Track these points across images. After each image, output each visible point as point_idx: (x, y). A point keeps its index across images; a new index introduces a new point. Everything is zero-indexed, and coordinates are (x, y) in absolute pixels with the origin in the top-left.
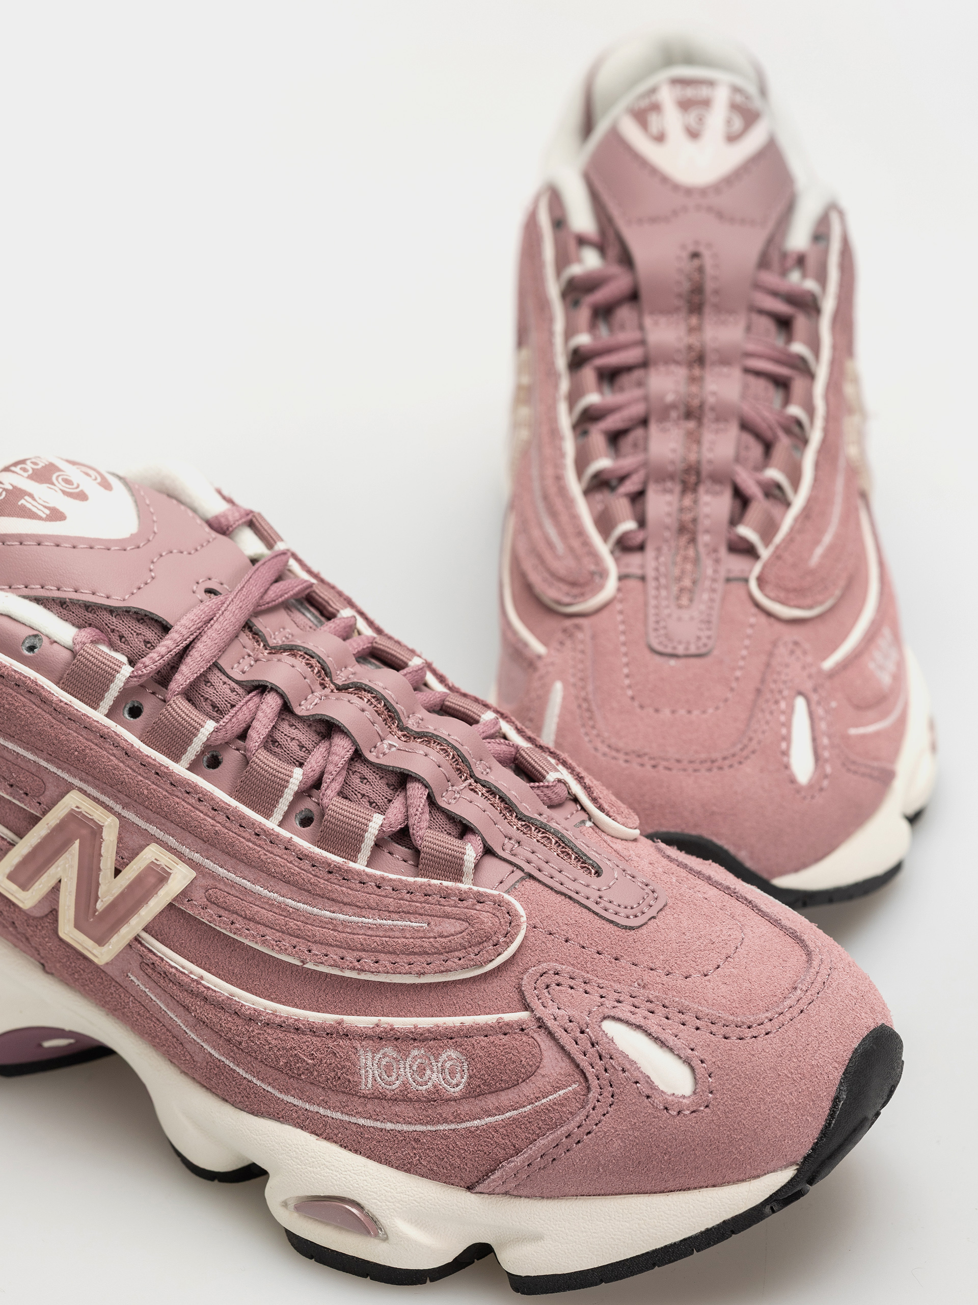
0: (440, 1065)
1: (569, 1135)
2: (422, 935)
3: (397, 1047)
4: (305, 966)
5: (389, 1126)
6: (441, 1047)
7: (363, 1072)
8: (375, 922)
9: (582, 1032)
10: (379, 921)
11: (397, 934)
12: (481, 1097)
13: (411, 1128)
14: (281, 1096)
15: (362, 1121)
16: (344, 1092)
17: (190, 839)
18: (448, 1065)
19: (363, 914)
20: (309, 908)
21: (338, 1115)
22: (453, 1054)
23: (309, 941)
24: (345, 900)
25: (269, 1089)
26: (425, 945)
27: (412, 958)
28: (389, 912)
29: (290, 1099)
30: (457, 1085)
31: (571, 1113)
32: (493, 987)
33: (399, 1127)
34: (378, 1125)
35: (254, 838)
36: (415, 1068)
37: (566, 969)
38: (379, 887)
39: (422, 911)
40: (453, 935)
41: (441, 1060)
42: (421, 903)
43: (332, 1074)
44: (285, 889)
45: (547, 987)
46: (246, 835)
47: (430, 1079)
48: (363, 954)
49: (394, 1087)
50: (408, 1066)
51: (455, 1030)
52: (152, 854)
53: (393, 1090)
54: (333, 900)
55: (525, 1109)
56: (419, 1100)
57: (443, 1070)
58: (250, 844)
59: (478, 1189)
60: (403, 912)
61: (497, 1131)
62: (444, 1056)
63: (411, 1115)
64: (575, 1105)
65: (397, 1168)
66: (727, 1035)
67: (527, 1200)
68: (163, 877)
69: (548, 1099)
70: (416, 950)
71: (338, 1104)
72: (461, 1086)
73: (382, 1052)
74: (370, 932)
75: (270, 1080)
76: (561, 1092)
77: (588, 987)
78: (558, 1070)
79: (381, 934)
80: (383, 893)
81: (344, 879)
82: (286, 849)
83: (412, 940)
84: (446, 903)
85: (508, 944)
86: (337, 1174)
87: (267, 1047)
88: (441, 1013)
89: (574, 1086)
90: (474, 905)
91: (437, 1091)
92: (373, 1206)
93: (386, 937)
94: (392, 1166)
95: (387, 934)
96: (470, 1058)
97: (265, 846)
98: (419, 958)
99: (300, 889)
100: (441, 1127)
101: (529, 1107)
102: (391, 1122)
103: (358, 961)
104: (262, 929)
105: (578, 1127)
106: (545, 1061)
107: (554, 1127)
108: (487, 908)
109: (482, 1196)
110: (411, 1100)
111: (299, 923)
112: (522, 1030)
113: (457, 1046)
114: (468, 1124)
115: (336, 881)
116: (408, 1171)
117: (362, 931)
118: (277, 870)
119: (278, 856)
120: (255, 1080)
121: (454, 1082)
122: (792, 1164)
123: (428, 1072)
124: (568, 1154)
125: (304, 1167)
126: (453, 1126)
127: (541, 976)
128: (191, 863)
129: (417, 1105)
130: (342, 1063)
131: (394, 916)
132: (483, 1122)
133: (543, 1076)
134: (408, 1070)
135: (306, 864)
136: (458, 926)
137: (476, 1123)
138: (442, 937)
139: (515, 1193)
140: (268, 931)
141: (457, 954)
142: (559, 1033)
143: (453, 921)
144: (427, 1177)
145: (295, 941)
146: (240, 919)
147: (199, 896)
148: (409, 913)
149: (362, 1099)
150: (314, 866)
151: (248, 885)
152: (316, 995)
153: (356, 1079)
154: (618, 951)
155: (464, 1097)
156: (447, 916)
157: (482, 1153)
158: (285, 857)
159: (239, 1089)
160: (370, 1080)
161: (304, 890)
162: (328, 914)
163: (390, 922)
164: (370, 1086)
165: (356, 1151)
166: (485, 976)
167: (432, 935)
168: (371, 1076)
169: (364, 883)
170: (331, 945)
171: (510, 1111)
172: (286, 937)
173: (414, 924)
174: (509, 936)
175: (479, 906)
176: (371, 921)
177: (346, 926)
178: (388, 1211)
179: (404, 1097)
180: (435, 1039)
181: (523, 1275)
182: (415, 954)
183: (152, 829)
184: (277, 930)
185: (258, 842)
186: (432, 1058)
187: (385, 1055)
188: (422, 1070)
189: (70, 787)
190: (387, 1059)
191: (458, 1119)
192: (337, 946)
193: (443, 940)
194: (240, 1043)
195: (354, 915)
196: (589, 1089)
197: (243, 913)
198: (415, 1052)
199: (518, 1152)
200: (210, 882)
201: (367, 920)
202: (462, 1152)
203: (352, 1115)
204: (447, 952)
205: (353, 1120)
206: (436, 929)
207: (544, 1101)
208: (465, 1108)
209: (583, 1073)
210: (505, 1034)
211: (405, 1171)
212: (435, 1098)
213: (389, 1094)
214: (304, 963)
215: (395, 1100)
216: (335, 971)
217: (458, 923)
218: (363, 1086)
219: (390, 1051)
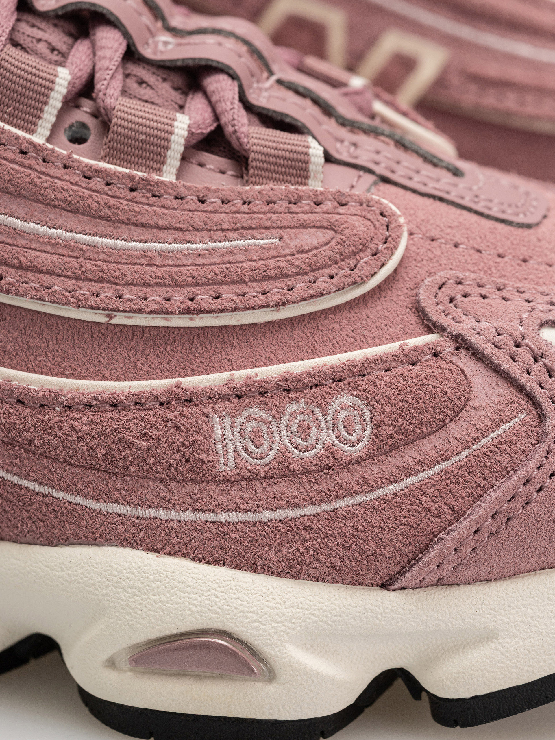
0: (329, 418)
1: (528, 481)
2: (274, 253)
3: (265, 403)
4: (113, 322)
5: (266, 515)
6: (328, 393)
7: (220, 446)
8: (205, 246)
9: (518, 346)
10: (211, 245)
11: (239, 257)
12: (394, 452)
13: (298, 512)
14: (97, 506)
15: (224, 517)
16: (193, 481)
18: (341, 416)
19: (188, 237)
20: (111, 242)
21: (189, 516)
22: (347, 400)
23: (116, 284)
24: (161, 223)
25: (79, 500)
26: (282, 265)
27: (265, 285)
28: (223, 230)
30: (359, 442)
31: (524, 452)
32: (378, 312)
33: (280, 514)
34: (250, 517)
35: (19, 158)
36: (294, 429)
37: (469, 276)
38: (203, 202)
39: (268, 224)
40: (316, 248)
41: (331, 411)
42: (264, 213)
43: (177, 457)
44: (72, 221)
45: (451, 300)
46: (9, 155)
47: (318, 439)
48: (195, 290)
49: (267, 460)
50: (284, 428)
51: (345, 367)
53: (267, 465)
54: (143, 225)
55: (460, 457)
56: (306, 471)
57: (334, 424)
58: (16, 167)
59: (401, 582)
60: (243, 228)
61: (424, 494)
62: (335, 405)
63: (297, 493)
64: (526, 442)
65: (279, 575)
67: (468, 587)
69: (489, 438)
70: (271, 273)
71: (187, 499)
72: (365, 441)
73: (244, 414)
74: (201, 261)
75: (80, 486)
76: (506, 426)
77: (505, 293)
78: (495, 399)
79: (217, 260)
80: (210, 208)
81: (154, 196)
82: (65, 167)
83: (261, 262)
84: (299, 210)
85: (392, 251)
86: (196, 596)
87: (74, 438)
88: (314, 354)
89: (521, 416)
90: (335, 208)
91: (332, 453)
92: (254, 632)
93: (224, 263)
94: (272, 573)
95: (226, 259)
96: (373, 401)
97: (37, 167)
98: (274, 283)
99: (94, 217)
100: (341, 504)
101: (465, 453)
102: (268, 509)
103: (192, 300)
104: (46, 279)
105: (538, 468)
106: (476, 390)
107: (506, 474)
108: (353, 210)
109: (405, 592)
110: (294, 473)
111: (99, 263)
112: (435, 355)
113: (351, 389)
114: (381, 492)
115: (143, 200)
116: (297, 576)
117: (190, 261)
118: (59, 196)
119: (57, 178)
120: (54, 493)
121: (354, 438)
123: (314, 430)
124: (528, 508)
125: (144, 597)
126: (359, 499)
127: (440, 288)
129: (304, 479)
130: (191, 439)
131: (231, 235)
132: (401, 485)
133: (476, 409)
134: (284, 433)
135: (97, 183)
136: (322, 236)
137: (392, 488)
138: (302, 252)
139: (452, 580)
140: (56, 280)
141: (327, 271)
142: (489, 350)
143: (313, 230)
144: (324, 580)
145: (96, 287)
146: (12, 270)
148: (251, 228)
149: (223, 486)
150: (108, 184)
151: (18, 223)
152: (133, 359)
153: (212, 458)
154: (524, 252)
155: (371, 456)
156: (304, 226)
157: (407, 528)
158: (66, 177)
159: (28, 511)
160: (231, 456)
161: (100, 217)
162: (139, 245)
163: (227, 244)
164: (231, 464)
165: (217, 562)
166: (364, 299)
167: (287, 251)
168: (231, 451)
169: (182, 199)
170: (150, 285)
171: (438, 463)
172: (81, 283)
173: (261, 242)
174: (389, 242)
175: (341, 210)
176: (199, 246)
177: (167, 258)
178: (275, 636)
179: (284, 471)
180: (317, 385)
181: (467, 695)
182: (268, 278)
184: (68, 277)
185: (27, 162)
186: (317, 411)
187: (249, 419)
188: (304, 431)
190: (254, 423)
192: (158, 285)
193: (305, 256)
194: (31, 442)
195: (176, 241)
197: (16, 261)
198: (293, 407)
199: (458, 516)
201: (194, 246)
202: (378, 531)
203: (209, 510)
204: (313, 271)
205: (212, 517)
206: (292, 244)
207: (483, 441)
208: (374, 470)
209: (530, 397)
210: (413, 364)
211: (292, 577)
212: (330, 465)
213: (262, 471)
214: (111, 317)
215: (271, 477)
216: (158, 321)
217: (320, 233)
218: (222, 467)
219: (255, 411)
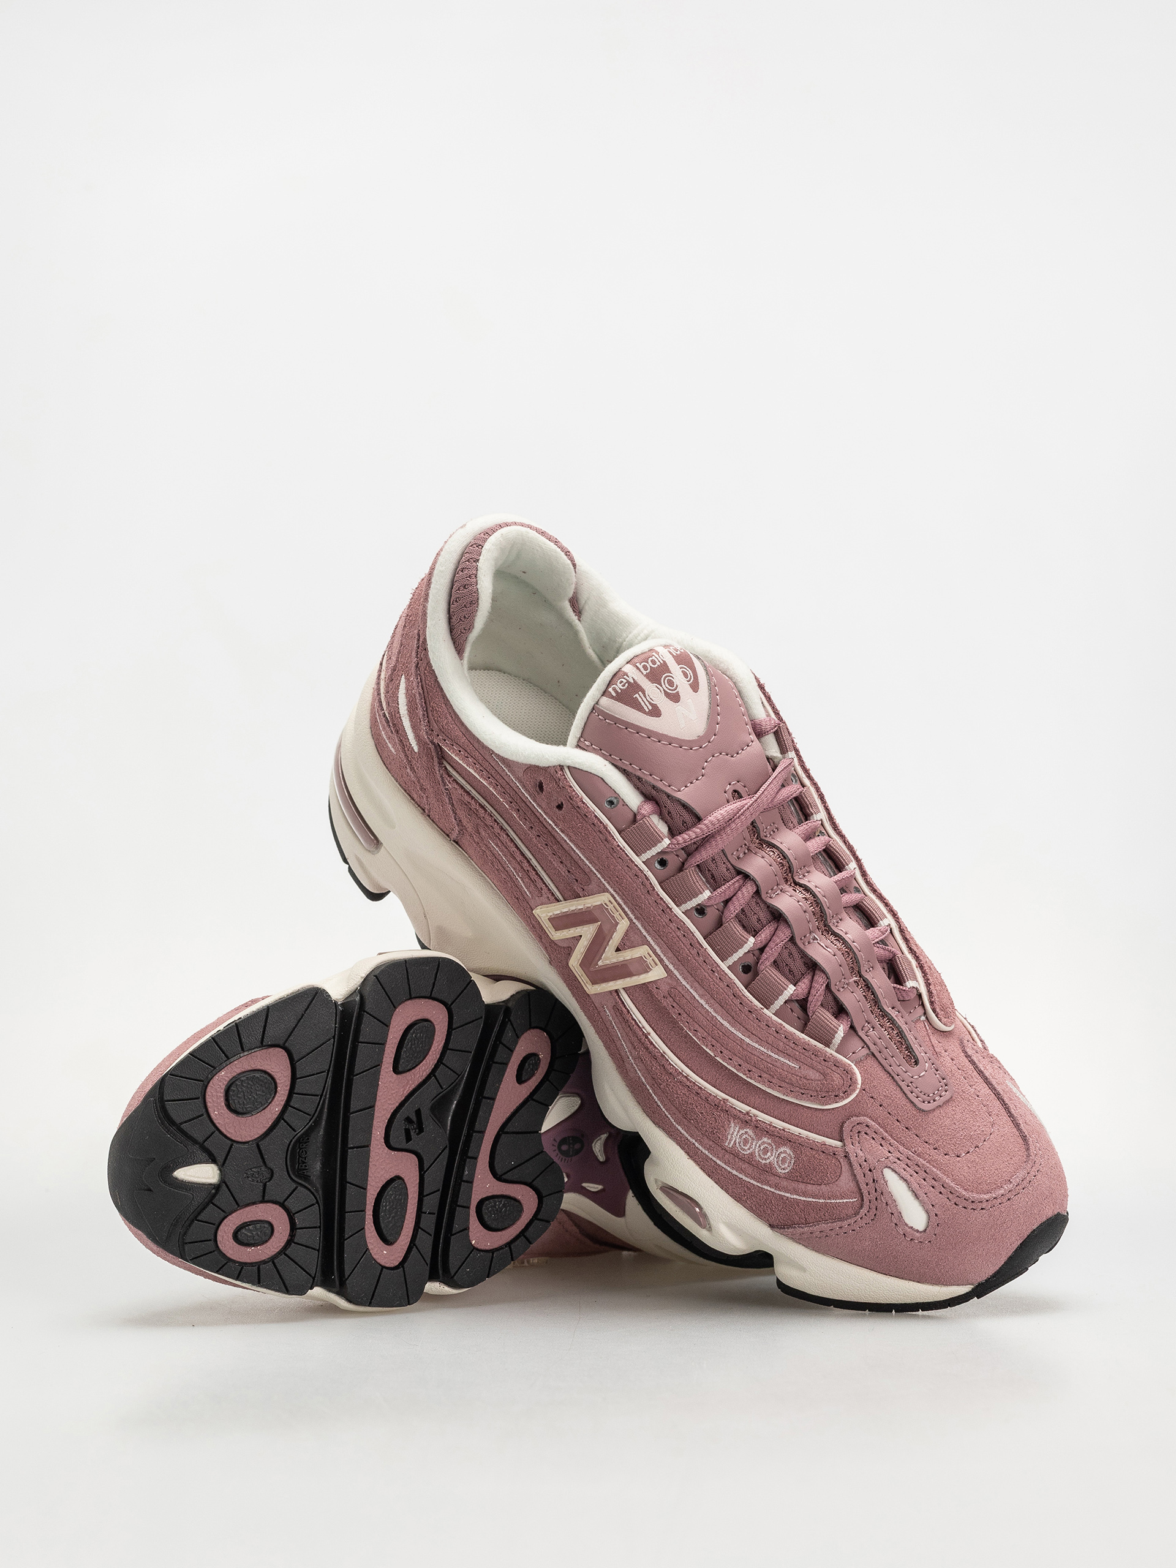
0: (777, 1153)
1: (841, 1227)
2: (793, 1072)
3: (756, 1130)
4: (715, 1058)
5: (734, 1172)
6: (782, 1142)
7: (730, 1136)
8: (767, 1052)
9: (870, 1170)
10: (770, 1053)
11: (778, 1065)
12: (795, 1182)
13: (748, 1180)
14: (674, 1123)
15: (718, 1162)
16: (713, 1141)
17: (670, 955)
18: (783, 1155)
19: (762, 1045)
20: (730, 1027)
21: (706, 1152)
22: (788, 1151)
23: (724, 1046)
24: (754, 1032)
25: (669, 1116)
26: (793, 1079)
27: (782, 1084)
28: (778, 1050)
29: (679, 1128)
30: (784, 1169)
31: (847, 1215)
33: (741, 1176)
34: (729, 1169)
35: (710, 971)
36: (762, 1148)
37: (874, 1125)
38: (777, 1031)
39: (798, 1058)
40: (812, 1080)
41: (779, 1150)
42: (799, 1053)
43: (711, 1129)
45: (859, 1132)
46: (706, 969)
47: (769, 1158)
48: (754, 1069)
49: (745, 1153)
50: (758, 1145)
51: (796, 1136)
52: (642, 951)
53: (744, 1155)
54: (746, 1029)
55: (820, 1200)
56: (758, 1167)
57: (778, 1156)
58: (707, 975)
59: (777, 1230)
60: (787, 1054)
61: (798, 1205)
62: (782, 1150)
63: (750, 1172)
64: (849, 1212)
65: (730, 1195)
66: (957, 1203)
67: (804, 1247)
68: (646, 969)
69: (835, 1201)
70: (787, 1079)
71: (708, 1146)
72: (786, 1171)
73: (745, 1130)
74: (762, 1057)
75: (671, 1113)
76: (845, 1200)
77: (883, 1143)
78: (847, 1187)
79: (769, 1061)
80: (779, 1037)
81: (757, 1018)
82: (728, 986)
83: (786, 1073)
84: (815, 1059)
85: (843, 1098)
86: (694, 1184)
87: (676, 1096)
88: (787, 1121)
89: (854, 1200)
90: (831, 1065)
92: (708, 1211)
93: (771, 1064)
94: (728, 1193)
95: (772, 1062)
96: (797, 1158)
97: (715, 980)
98: (788, 1086)
99: (729, 1013)
100: (765, 1187)
101: (823, 1200)
102: (737, 1171)
103: (750, 1070)
104: (698, 1027)
105: (848, 1225)
106: (841, 1179)
107: (834, 1218)
108: (839, 1072)
109: (778, 1234)
110: (753, 1164)
111: (721, 1033)
112: (834, 1154)
113: (792, 1146)
114: (782, 1193)
115: (752, 1018)
116: (738, 1201)
117: (757, 1054)
118: (719, 997)
119: (721, 988)
120: (661, 1107)
121: (783, 1167)
122: (972, 1284)
123: (769, 1154)
124: (836, 1237)
126: (773, 1190)
127: (858, 1125)
128: (666, 968)
129: (755, 1169)
130: (719, 1126)
131: (780, 1053)
132: (792, 1196)
133: (837, 1186)
134: (757, 1147)
135: (737, 1002)
136: (817, 1076)
137: (788, 1194)
138: (805, 1079)
139: (797, 1241)
140: (701, 1030)
141: (811, 1093)
142: (856, 1166)
143: (815, 1072)
144: (747, 1209)
145: (715, 1042)
146: (686, 1014)
147: (665, 988)
148: (790, 1056)
149: (724, 1150)
150: (741, 1002)
151: (697, 996)
152: (718, 1079)
153: (724, 1138)
154: (910, 1124)
155: (785, 1177)
156: (813, 1067)
158: (725, 990)
160: (732, 1142)
161: (731, 1015)
162: (741, 1035)
163: (776, 1056)
164: (731, 1145)
165: (709, 1176)
166: (822, 1110)
167: (800, 1074)
168: (733, 1140)
169: (769, 1025)
170: (736, 1055)
171: (810, 1197)
172: (710, 1037)
173: (791, 1064)
174: (847, 1094)
175: (835, 1068)
176: (765, 1050)
177: (749, 1048)
179: (750, 1160)
180: (780, 1136)
182: (785, 1081)
183: (649, 939)
184: (707, 1032)
186: (774, 1147)
187: (746, 1133)
188: (766, 1151)
189: (606, 890)
190: (747, 1136)
191: (776, 1187)
192: (739, 1057)
194: (661, 1084)
195: (756, 1043)
196: (862, 1207)
197: (689, 1012)
198: (765, 1139)
200: (675, 984)
201: (763, 1049)
202: (774, 1207)
203: (714, 1156)
204: (805, 1089)
205: (714, 1159)
206: (803, 1072)
207: (833, 1201)
208: (785, 1183)
209: (862, 1195)
210: (823, 1152)
211: (735, 1200)
212: (766, 1171)
213: (741, 1155)
214: (715, 1056)
215: (742, 1159)
216: (733, 1069)
217: (817, 1074)
219: (750, 1132)
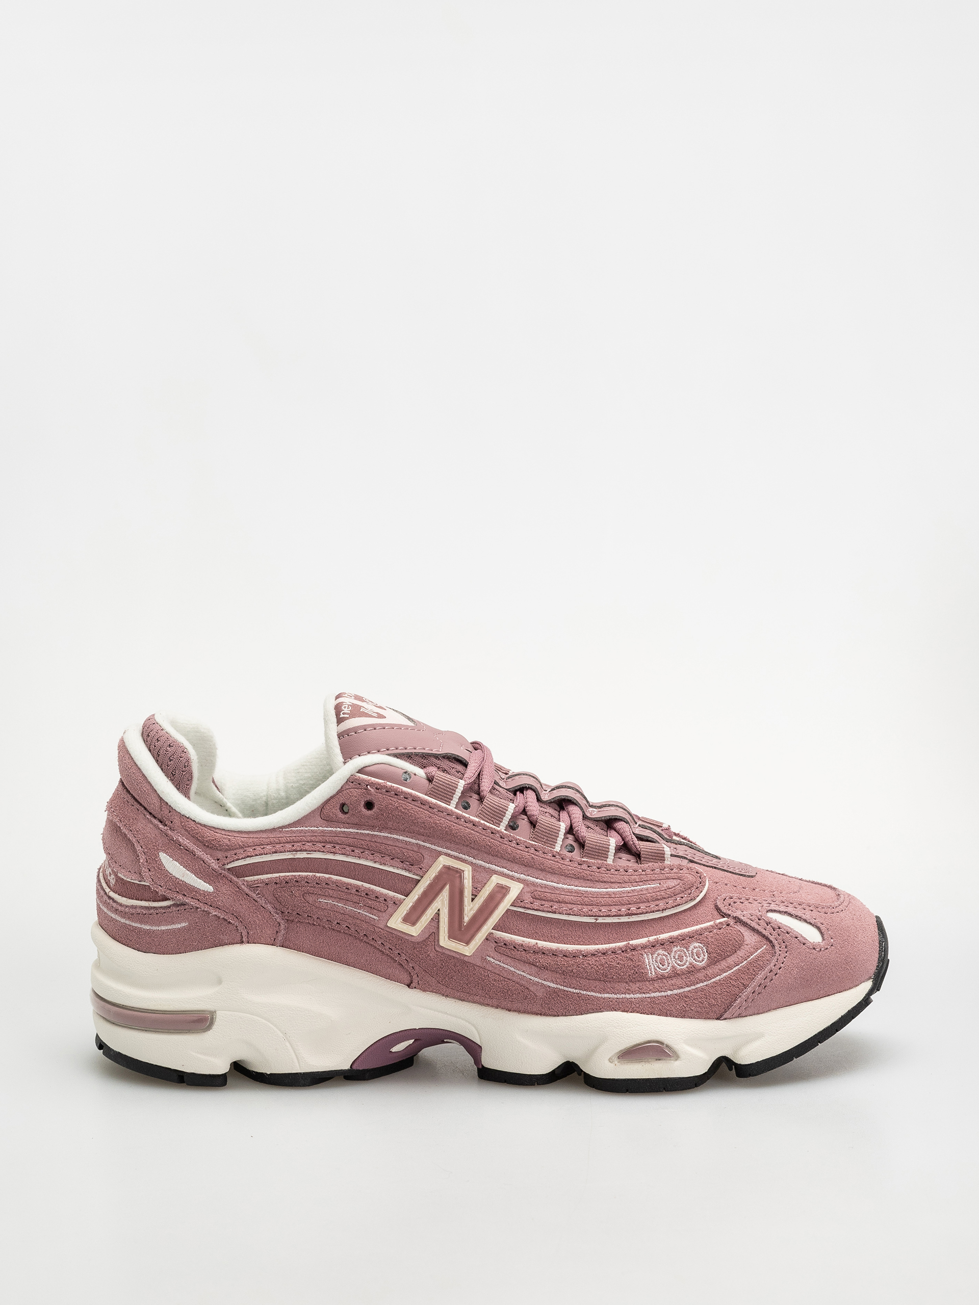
0: (690, 952)
1: (771, 971)
2: (658, 890)
3: (665, 948)
4: (597, 922)
5: (669, 993)
6: (689, 942)
7: (648, 966)
8: (630, 889)
9: (759, 920)
10: (633, 888)
11: (645, 892)
12: (717, 964)
13: (682, 990)
14: (600, 995)
15: (653, 995)
16: (639, 981)
17: (516, 867)
18: (695, 951)
19: (624, 886)
20: (593, 890)
21: (638, 996)
22: (697, 945)
23: (598, 906)
24: (612, 881)
25: (592, 994)
26: (662, 894)
27: (657, 902)
28: (636, 882)
29: (606, 995)
30: (703, 961)
31: (768, 960)
32: (701, 911)
33: (675, 992)
34: (663, 994)
36: (677, 957)
37: (735, 895)
38: (627, 872)
39: (654, 879)
40: (674, 887)
41: (690, 949)
42: (652, 874)
43: (632, 972)
44: (577, 882)
45: (729, 905)
46: (549, 857)
47: (687, 961)
49: (667, 971)
50: (672, 957)
51: (694, 932)
52: (495, 880)
54: (605, 882)
55: (743, 964)
56: (684, 974)
57: (692, 954)
58: (552, 862)
59: (725, 1016)
60: (645, 881)
61: (731, 979)
62: (692, 947)
63: (681, 983)
64: (768, 957)
65: (676, 1017)
67: (752, 1017)
68: (504, 892)
69: (754, 956)
70: (659, 898)
71: (637, 989)
72: (705, 960)
73: (656, 953)
74: (630, 895)
76: (759, 951)
78: (754, 941)
79: (636, 894)
80: (630, 874)
81: (608, 870)
82: (570, 861)
83: (654, 894)
84: (665, 873)
85: (703, 886)
86: (645, 1027)
87: (589, 968)
88: (679, 929)
89: (765, 947)
90: (679, 871)
91: (693, 966)
92: (670, 1039)
93: (639, 895)
94: (674, 1017)
95: (640, 893)
96: (707, 945)
97: (560, 862)
99: (585, 880)
100: (698, 986)
101: (745, 962)
102: (670, 990)
103: (629, 910)
104: (570, 906)
105: (774, 966)
106: (746, 938)
107: (762, 968)
109: (726, 1020)
110: (678, 975)
111: (590, 898)
112: (728, 925)
113: (697, 940)
114: (713, 980)
115: (603, 872)
116: (683, 1017)
117: (625, 895)
118: (571, 872)
119: (568, 865)
120: (582, 992)
121: (701, 959)
122: (870, 978)
123: (685, 958)
124: (772, 981)
125: (624, 1029)
126: (705, 983)
127: (724, 900)
128: (519, 880)
129: (683, 977)
130: (637, 964)
131: (640, 883)
132: (722, 976)
133: (747, 945)
134: (673, 959)
135: (585, 866)
136: (675, 882)
137: (718, 978)
138: (670, 889)
139: (744, 1014)
140: (574, 906)
141: (680, 895)
142: (749, 922)
143: (672, 880)
144: (694, 1018)
145: (590, 907)
146: (555, 904)
147: (528, 898)
148: (647, 881)
149: (651, 982)
150: (588, 867)
151: (555, 885)
152: (607, 936)
153: (646, 971)
155: (708, 966)
156: (668, 879)
157: (726, 993)
158: (571, 865)
159: (571, 1001)
160: (653, 970)
161: (588, 880)
162: (604, 890)
163: (639, 887)
164: (653, 973)
165: (651, 1014)
166: (694, 906)
167: (663, 889)
168: (653, 968)
169: (619, 871)
170: (611, 905)
171: (735, 967)
172: (584, 907)
173: (652, 886)
175: (681, 872)
176: (628, 889)
177: (616, 894)
178: (678, 1041)
179: (675, 974)
180: (683, 940)
181: (754, 1062)
182: (658, 900)
183: (494, 867)
184: (579, 904)
185: (556, 860)
186: (685, 950)
187: (659, 955)
188: (681, 958)
189: (440, 854)
191: (707, 978)
192: (615, 905)
193: (671, 890)
195: (618, 887)
196: (773, 946)
197: (557, 900)
198: (675, 949)
199: (745, 986)
200: (533, 888)
201: (626, 889)
202: (714, 995)
203: (647, 992)
204: (675, 895)
205: (648, 995)
206: (665, 886)
207: (752, 957)
208: (710, 972)
209: (767, 939)
210: (720, 929)
211: (682, 1017)
212: (692, 970)
213: (666, 975)
214: (597, 919)
215: (670, 977)
216: (616, 920)
218: (650, 975)
219: (661, 952)
